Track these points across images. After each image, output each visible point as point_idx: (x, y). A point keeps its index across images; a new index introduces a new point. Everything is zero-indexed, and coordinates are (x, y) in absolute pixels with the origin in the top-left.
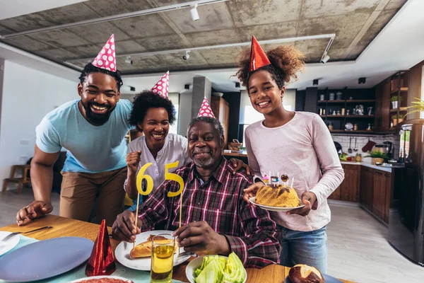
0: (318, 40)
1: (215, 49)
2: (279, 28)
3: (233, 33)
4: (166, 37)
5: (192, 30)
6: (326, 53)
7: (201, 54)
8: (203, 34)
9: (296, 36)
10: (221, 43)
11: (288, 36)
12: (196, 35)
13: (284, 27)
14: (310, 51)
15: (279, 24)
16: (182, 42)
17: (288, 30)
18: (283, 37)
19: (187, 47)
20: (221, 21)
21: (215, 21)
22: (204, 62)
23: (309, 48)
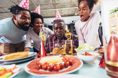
0: (74, 9)
1: (46, 11)
2: (65, 5)
3: (52, 6)
5: (39, 4)
6: (76, 13)
8: (43, 5)
9: (69, 7)
10: (48, 9)
14: (72, 12)
15: (65, 3)
17: (67, 5)
18: (66, 8)
20: (49, 1)
21: (47, 1)
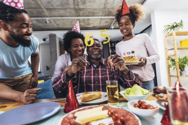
0: (110, 19)
2: (95, 12)
3: (73, 12)
4: (35, 10)
5: (51, 7)
6: (112, 25)
7: (54, 21)
8: (57, 10)
9: (102, 16)
11: (98, 16)
12: (53, 10)
13: (97, 11)
14: (106, 24)
15: (95, 10)
16: (44, 14)
17: (99, 13)
18: (96, 16)
19: (47, 17)
20: (68, 4)
21: (65, 4)
22: (56, 26)
23: (106, 22)
